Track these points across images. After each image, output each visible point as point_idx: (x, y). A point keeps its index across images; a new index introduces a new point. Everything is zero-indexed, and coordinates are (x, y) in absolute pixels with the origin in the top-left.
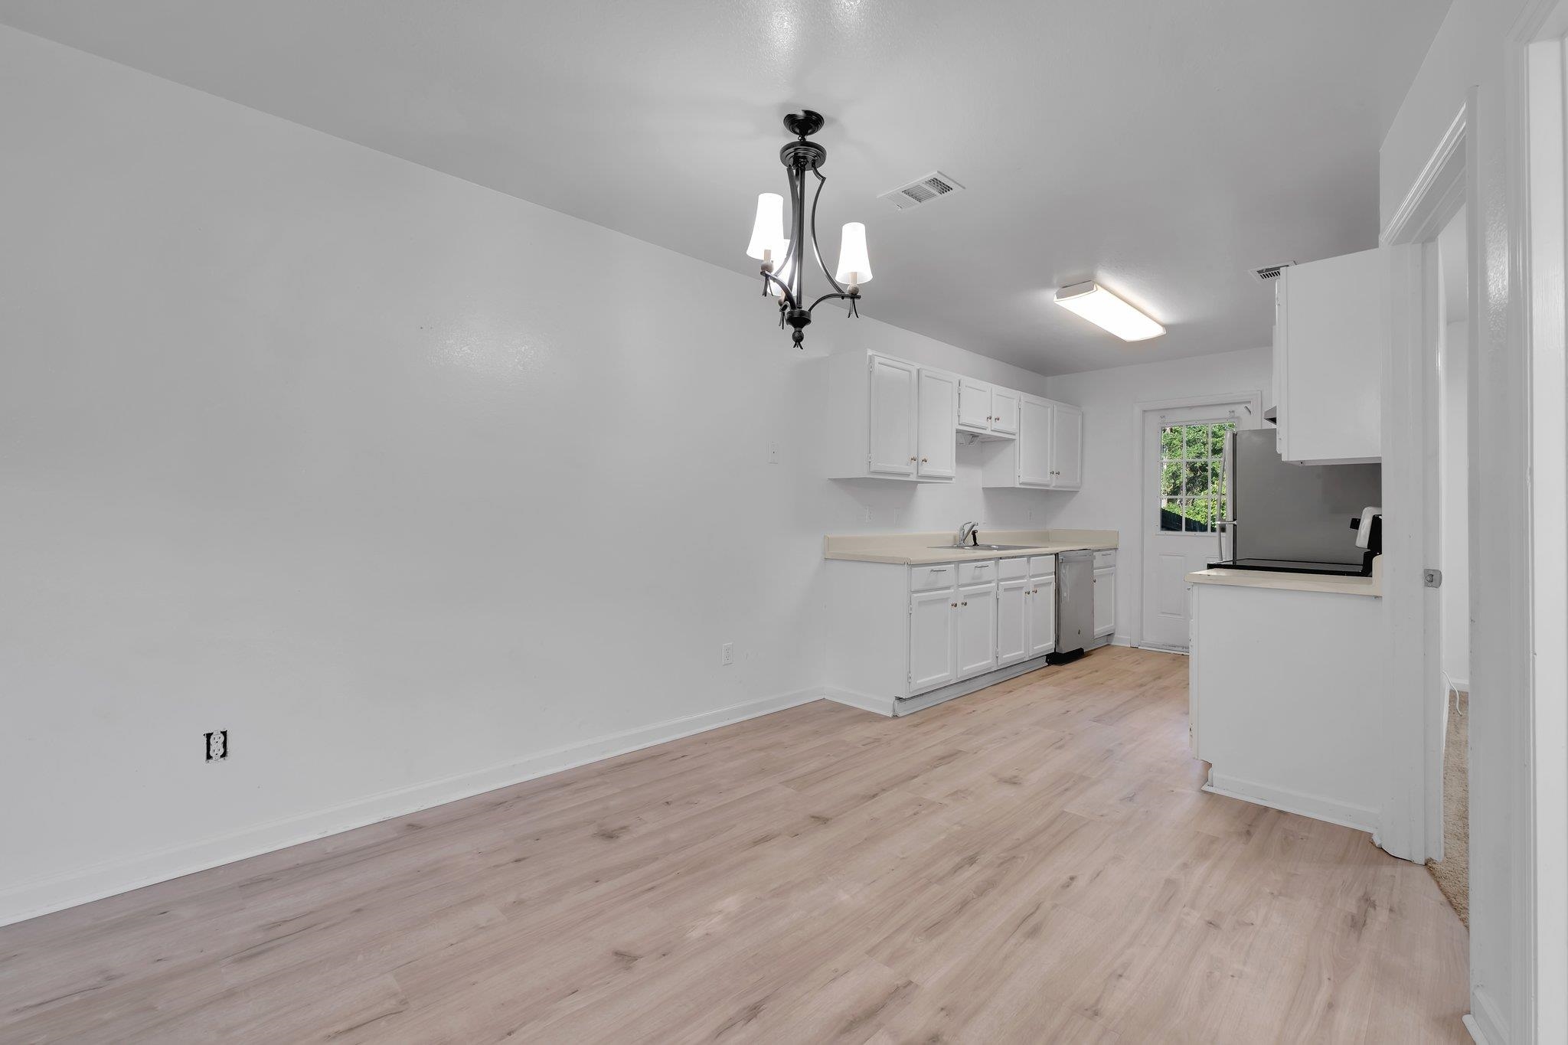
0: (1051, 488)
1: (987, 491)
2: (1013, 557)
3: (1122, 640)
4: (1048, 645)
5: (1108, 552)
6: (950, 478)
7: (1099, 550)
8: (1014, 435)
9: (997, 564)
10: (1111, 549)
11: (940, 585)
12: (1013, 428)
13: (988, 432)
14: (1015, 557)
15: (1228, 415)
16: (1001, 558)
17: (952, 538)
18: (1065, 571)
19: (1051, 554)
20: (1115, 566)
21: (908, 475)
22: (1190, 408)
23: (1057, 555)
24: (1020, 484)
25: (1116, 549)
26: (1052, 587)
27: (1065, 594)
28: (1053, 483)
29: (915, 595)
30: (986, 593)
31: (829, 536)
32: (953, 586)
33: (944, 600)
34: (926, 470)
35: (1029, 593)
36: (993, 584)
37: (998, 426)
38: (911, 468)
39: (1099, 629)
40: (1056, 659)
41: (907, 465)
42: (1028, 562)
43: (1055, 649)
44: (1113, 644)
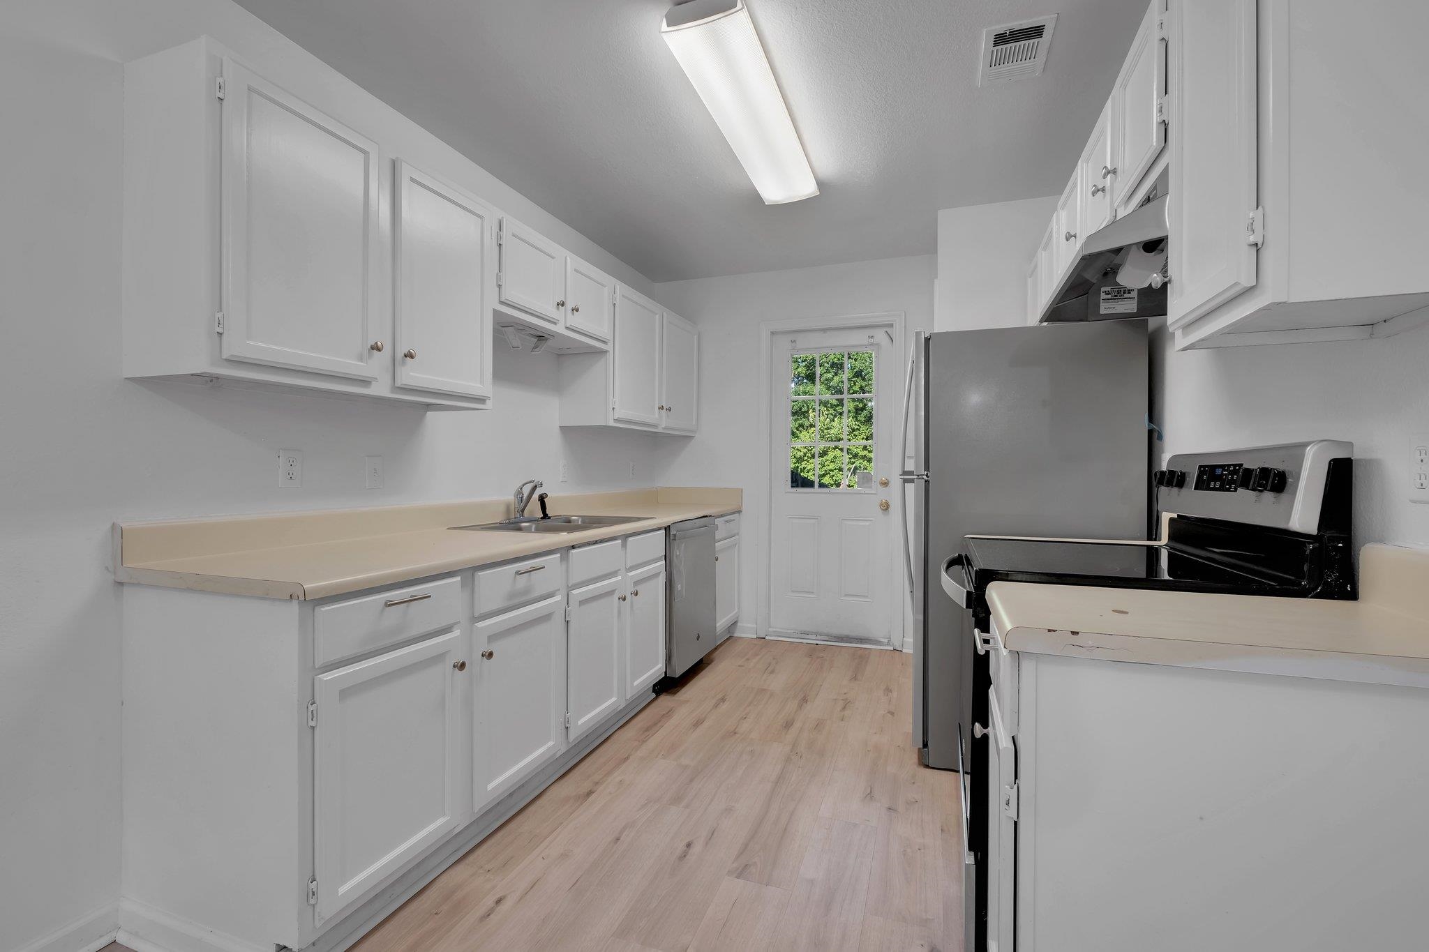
0: (660, 430)
1: (565, 430)
2: (596, 542)
3: (747, 630)
4: (656, 670)
5: (731, 517)
6: (482, 400)
7: (721, 516)
8: (605, 343)
9: (565, 558)
10: (734, 513)
11: (415, 632)
12: (603, 330)
13: (559, 329)
14: (602, 541)
15: (865, 341)
16: (573, 547)
17: (502, 508)
18: (679, 551)
19: (659, 529)
20: (738, 534)
21: (366, 382)
22: (824, 330)
23: (667, 529)
24: (616, 421)
25: (739, 512)
26: (662, 579)
27: (679, 587)
28: (663, 423)
29: (327, 677)
30: (545, 618)
31: (123, 525)
32: (459, 622)
33: (438, 658)
34: (412, 375)
35: (624, 599)
36: (558, 598)
37: (577, 321)
38: (376, 367)
39: (721, 623)
40: (667, 685)
41: (361, 359)
42: (624, 545)
43: (666, 673)
44: (735, 635)
